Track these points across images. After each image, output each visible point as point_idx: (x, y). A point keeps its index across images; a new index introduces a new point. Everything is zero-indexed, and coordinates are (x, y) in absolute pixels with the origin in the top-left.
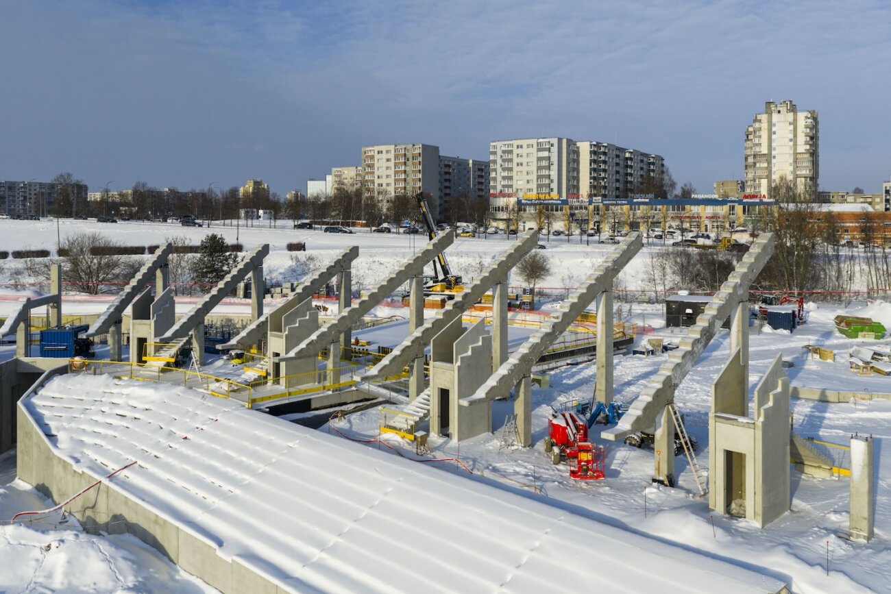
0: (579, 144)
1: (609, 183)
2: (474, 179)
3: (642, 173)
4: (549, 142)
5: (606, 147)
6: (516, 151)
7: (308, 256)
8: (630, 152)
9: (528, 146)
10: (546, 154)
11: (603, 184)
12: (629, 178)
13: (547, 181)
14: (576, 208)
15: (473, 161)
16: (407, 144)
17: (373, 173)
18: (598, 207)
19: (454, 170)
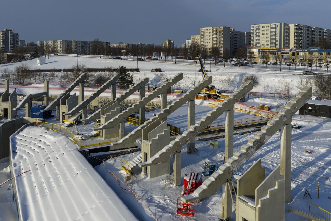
0: (289, 25)
1: (303, 41)
2: (247, 39)
3: (320, 37)
4: (276, 25)
5: (302, 26)
6: (262, 29)
7: (161, 74)
8: (314, 28)
9: (267, 27)
10: (274, 30)
11: (300, 42)
12: (314, 39)
13: (275, 41)
14: (284, 53)
15: (246, 32)
16: (218, 26)
17: (204, 38)
18: (294, 53)
19: (238, 36)
